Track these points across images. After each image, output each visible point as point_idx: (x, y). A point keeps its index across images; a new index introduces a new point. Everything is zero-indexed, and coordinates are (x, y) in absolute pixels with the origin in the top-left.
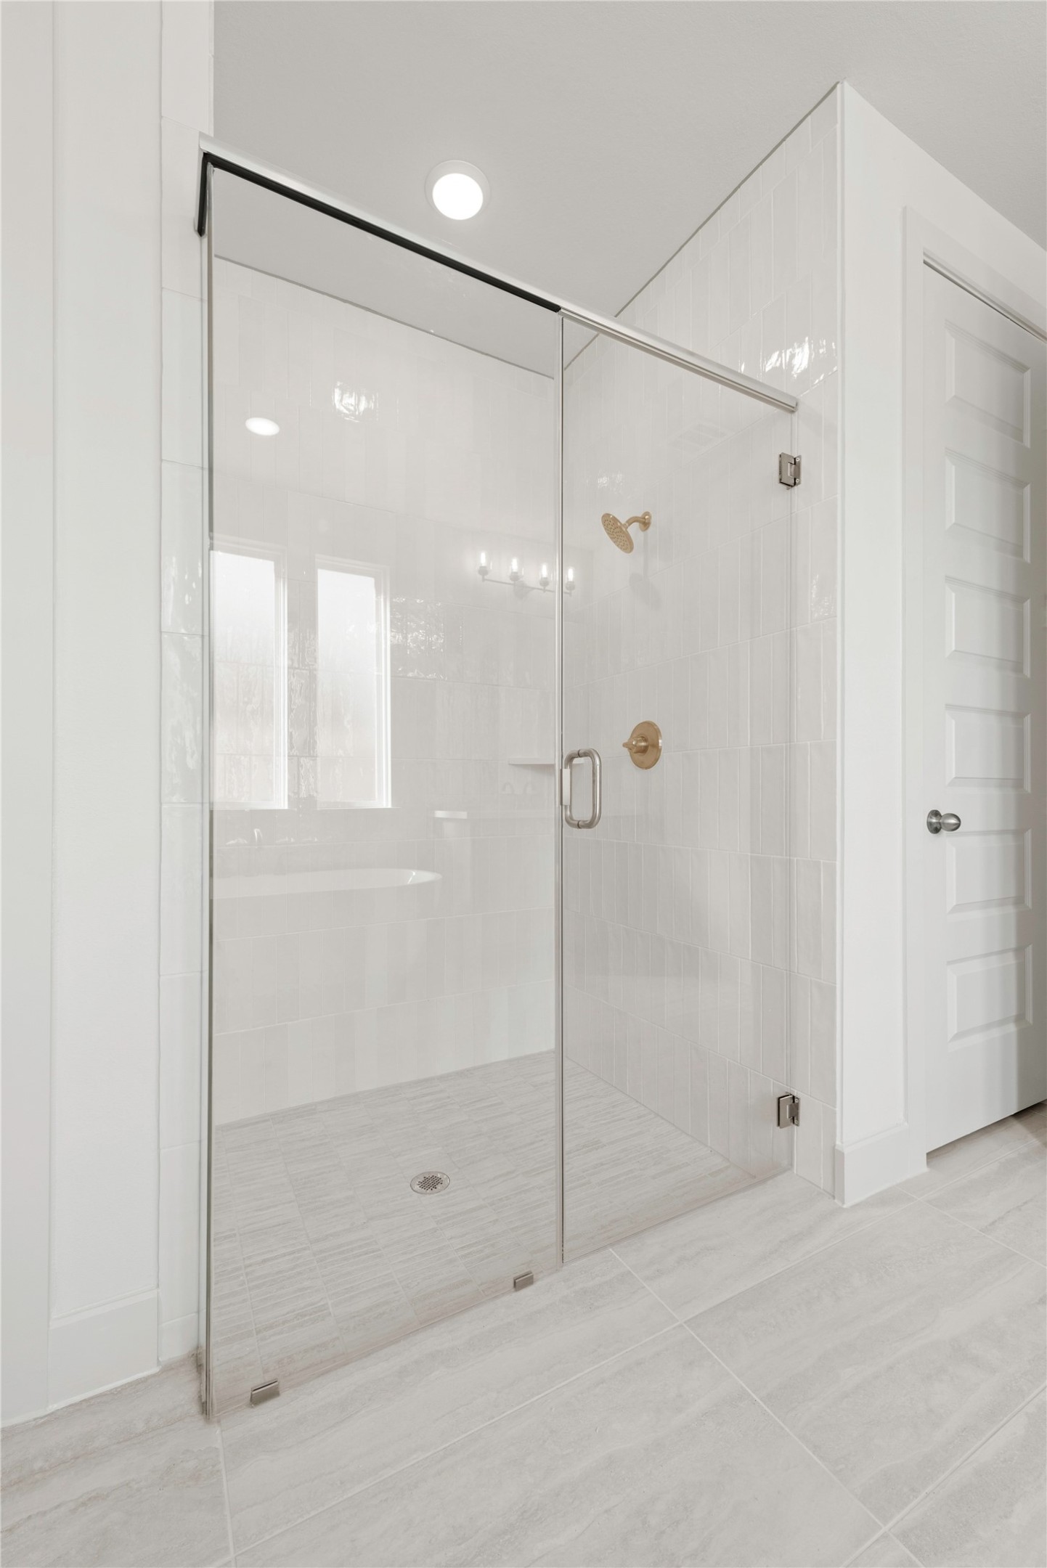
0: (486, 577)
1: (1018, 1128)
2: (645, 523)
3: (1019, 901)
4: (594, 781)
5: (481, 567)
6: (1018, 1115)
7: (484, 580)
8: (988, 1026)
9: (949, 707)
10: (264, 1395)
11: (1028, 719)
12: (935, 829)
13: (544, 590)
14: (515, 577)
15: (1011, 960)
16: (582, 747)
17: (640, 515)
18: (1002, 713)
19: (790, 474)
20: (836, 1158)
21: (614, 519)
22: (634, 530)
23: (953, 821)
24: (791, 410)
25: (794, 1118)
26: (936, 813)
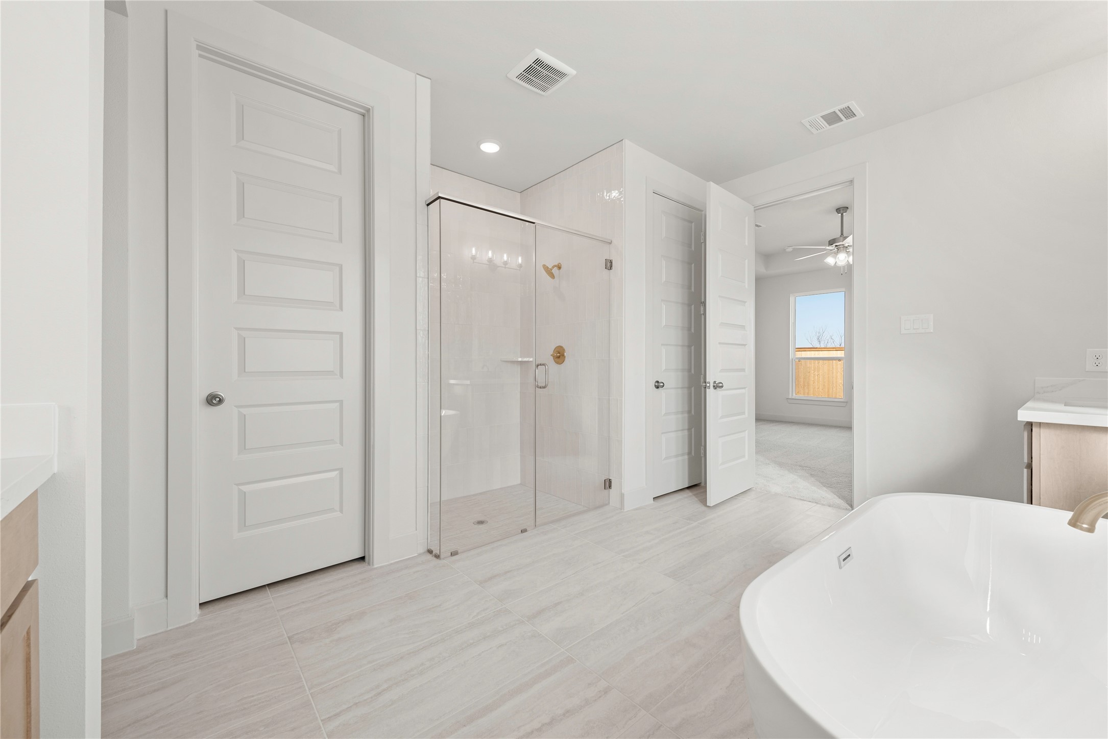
0: (475, 261)
1: (688, 493)
2: (559, 267)
3: (689, 412)
4: (546, 374)
5: (472, 256)
6: (688, 488)
7: (474, 262)
8: (677, 456)
9: (662, 345)
10: (454, 554)
11: (693, 347)
12: (657, 387)
13: (505, 268)
14: (490, 260)
15: (686, 433)
16: (542, 362)
17: (557, 264)
18: (683, 346)
19: (609, 265)
20: (622, 496)
21: (547, 267)
22: (555, 271)
23: (662, 384)
24: (610, 243)
25: (610, 487)
26: (658, 382)
